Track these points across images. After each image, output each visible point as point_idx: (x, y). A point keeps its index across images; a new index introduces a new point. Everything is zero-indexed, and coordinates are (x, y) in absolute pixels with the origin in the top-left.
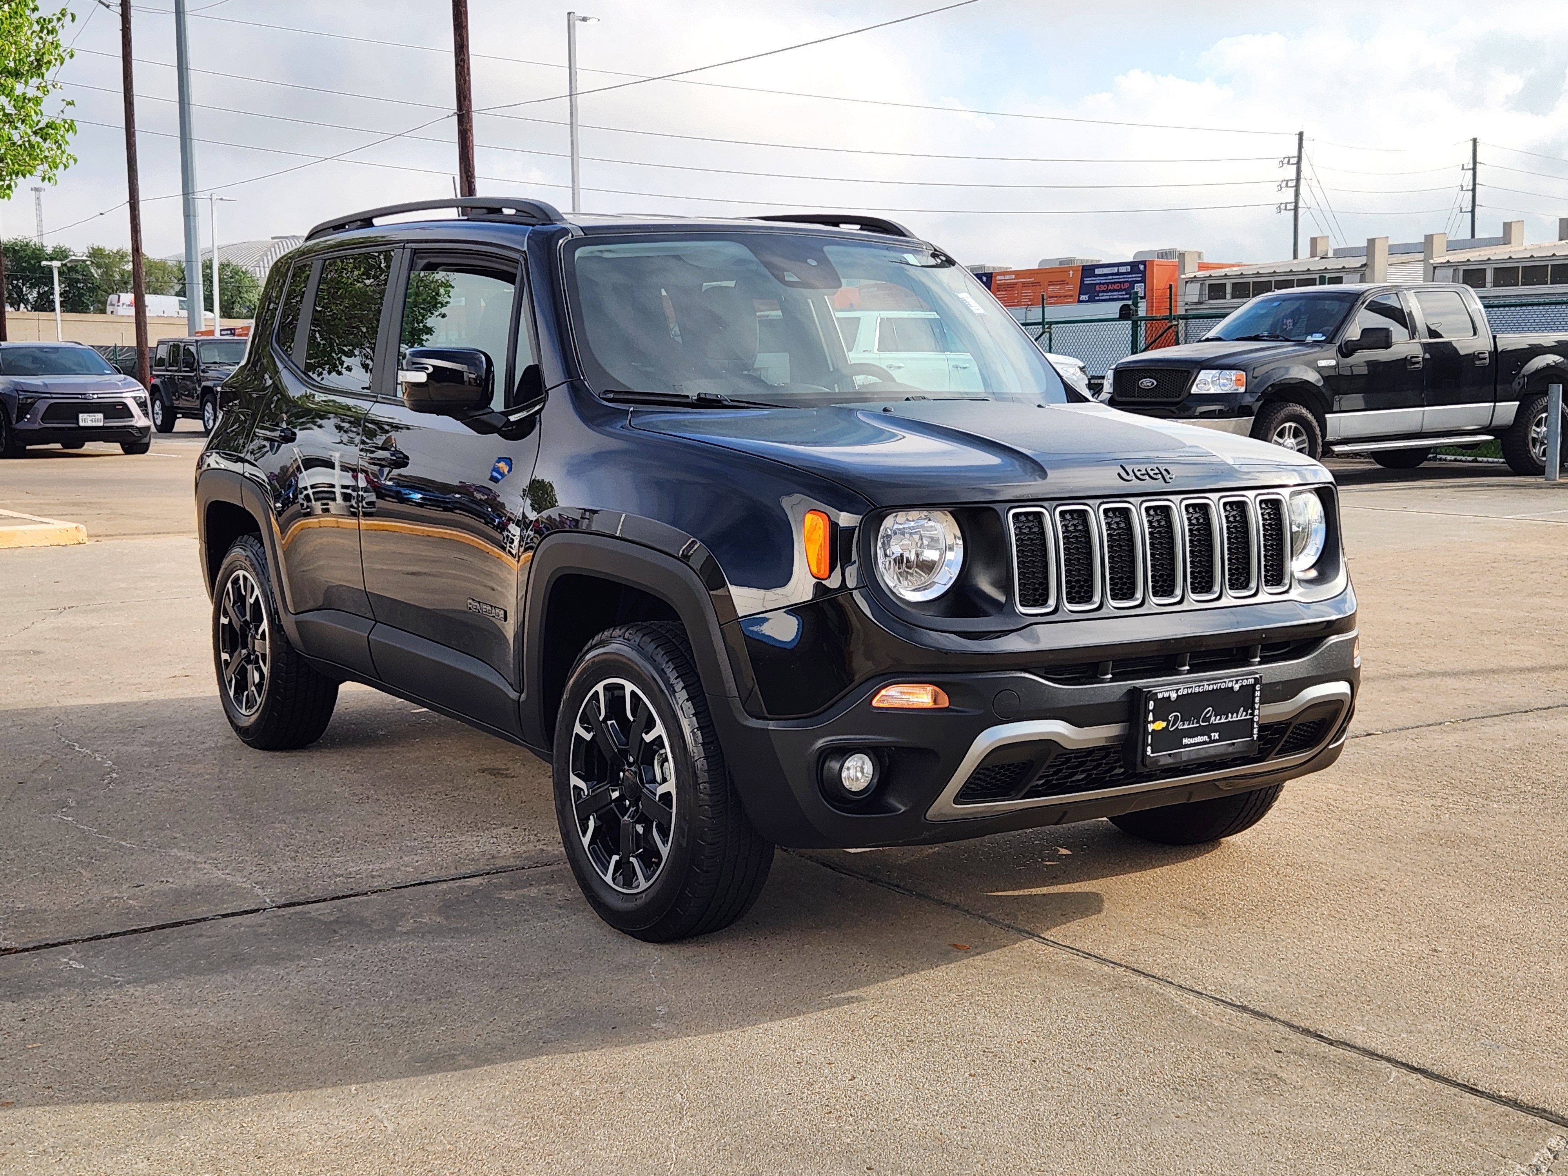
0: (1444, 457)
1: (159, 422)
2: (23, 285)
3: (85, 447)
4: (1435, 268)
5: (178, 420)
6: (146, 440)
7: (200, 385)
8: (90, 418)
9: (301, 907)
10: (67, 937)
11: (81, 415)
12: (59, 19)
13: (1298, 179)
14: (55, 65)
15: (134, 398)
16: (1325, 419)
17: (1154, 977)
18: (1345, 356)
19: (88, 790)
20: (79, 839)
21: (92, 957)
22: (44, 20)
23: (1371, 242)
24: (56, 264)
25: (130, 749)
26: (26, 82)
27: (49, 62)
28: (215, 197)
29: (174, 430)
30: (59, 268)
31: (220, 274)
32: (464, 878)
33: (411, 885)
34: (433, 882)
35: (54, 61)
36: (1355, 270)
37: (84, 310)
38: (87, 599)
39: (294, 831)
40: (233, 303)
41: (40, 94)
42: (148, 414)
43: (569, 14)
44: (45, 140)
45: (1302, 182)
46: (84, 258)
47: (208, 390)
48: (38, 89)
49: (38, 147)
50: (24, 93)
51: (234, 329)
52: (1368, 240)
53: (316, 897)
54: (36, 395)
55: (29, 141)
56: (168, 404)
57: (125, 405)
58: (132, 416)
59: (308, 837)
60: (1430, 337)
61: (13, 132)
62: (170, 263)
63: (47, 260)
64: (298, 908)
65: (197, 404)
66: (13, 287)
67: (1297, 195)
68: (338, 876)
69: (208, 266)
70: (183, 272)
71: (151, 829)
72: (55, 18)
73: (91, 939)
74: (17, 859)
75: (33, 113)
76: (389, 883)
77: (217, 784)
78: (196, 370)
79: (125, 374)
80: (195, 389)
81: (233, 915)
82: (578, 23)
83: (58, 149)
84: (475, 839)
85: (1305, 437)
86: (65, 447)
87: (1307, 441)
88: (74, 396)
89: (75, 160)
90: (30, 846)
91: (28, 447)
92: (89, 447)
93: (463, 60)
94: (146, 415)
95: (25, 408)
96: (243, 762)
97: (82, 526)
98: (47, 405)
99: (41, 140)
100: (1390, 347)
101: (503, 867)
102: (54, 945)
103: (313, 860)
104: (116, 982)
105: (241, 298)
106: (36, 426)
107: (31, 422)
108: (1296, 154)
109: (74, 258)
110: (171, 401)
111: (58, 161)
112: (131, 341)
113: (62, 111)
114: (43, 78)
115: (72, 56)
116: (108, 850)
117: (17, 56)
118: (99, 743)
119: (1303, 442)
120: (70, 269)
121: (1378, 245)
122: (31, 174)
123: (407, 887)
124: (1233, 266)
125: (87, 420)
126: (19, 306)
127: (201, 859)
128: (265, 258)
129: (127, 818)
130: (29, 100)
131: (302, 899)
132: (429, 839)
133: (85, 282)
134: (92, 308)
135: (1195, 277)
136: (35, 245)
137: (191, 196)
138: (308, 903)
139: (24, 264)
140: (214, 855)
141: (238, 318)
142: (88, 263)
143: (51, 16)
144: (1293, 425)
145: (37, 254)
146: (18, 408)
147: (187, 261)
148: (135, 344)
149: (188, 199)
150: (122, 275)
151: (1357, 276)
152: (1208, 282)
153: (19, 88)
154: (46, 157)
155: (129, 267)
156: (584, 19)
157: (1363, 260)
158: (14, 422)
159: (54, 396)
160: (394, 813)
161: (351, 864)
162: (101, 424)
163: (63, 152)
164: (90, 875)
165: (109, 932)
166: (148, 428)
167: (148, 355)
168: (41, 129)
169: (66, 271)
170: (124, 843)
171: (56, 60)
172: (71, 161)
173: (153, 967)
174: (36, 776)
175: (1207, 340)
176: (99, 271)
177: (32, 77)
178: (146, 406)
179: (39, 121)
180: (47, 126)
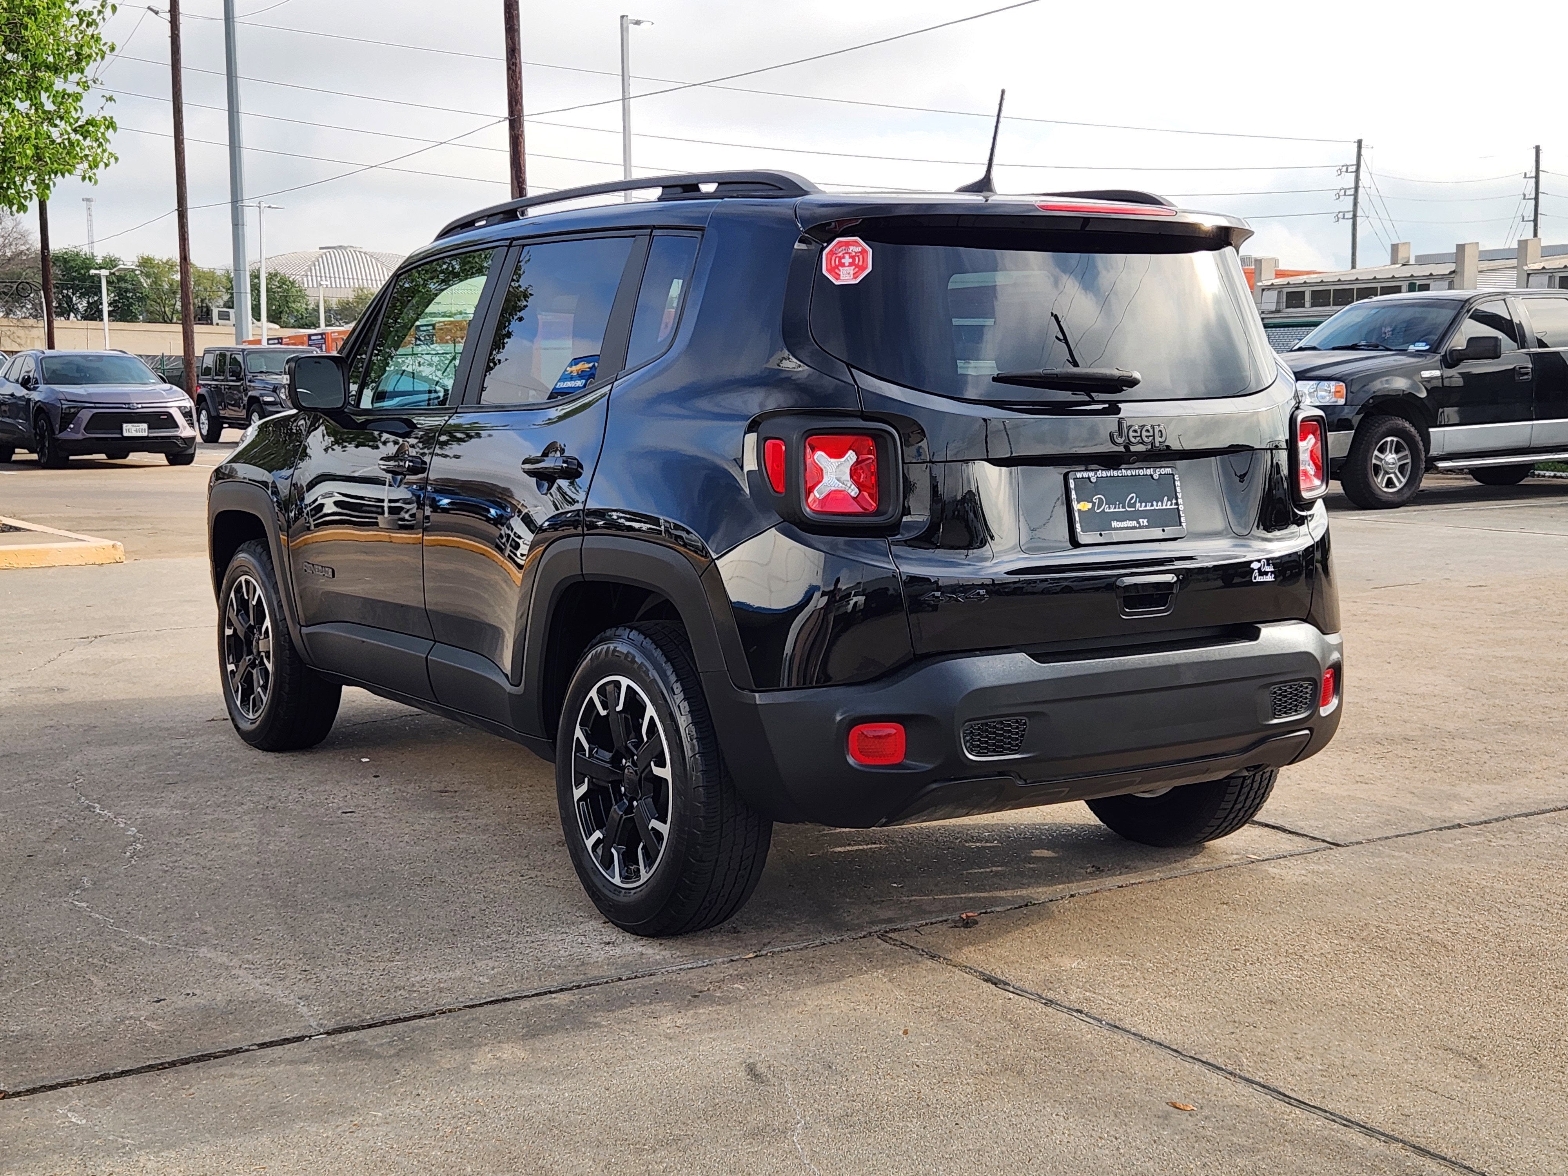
0: (1542, 473)
1: (205, 432)
2: (73, 294)
3: (129, 458)
4: (1529, 275)
5: (224, 431)
6: (191, 451)
7: (246, 395)
8: (134, 428)
9: (354, 1033)
10: (68, 1076)
11: (125, 425)
12: (100, 12)
13: (1356, 188)
14: (95, 60)
15: (179, 408)
16: (1428, 433)
17: (1445, 1159)
18: (1450, 366)
19: (107, 865)
20: (93, 931)
21: (96, 1106)
22: (85, 13)
23: (1461, 248)
24: (104, 273)
25: (158, 812)
26: (66, 77)
27: (90, 56)
28: (263, 205)
29: (221, 440)
30: (107, 277)
31: (267, 284)
32: (550, 992)
33: (487, 1003)
34: (513, 999)
35: (94, 55)
36: (1443, 277)
37: (134, 319)
38: (120, 626)
39: (345, 924)
40: (281, 312)
41: (79, 90)
42: (192, 424)
43: (622, 17)
44: (85, 138)
45: (1361, 190)
46: (133, 267)
47: (254, 400)
48: (78, 84)
49: (78, 145)
50: (64, 90)
51: (281, 338)
52: (1458, 246)
53: (372, 1018)
54: (79, 405)
55: (69, 139)
56: (213, 414)
57: (170, 415)
58: (177, 426)
59: (362, 932)
60: (1539, 347)
61: (52, 129)
62: (219, 273)
63: (96, 269)
64: (351, 1035)
65: (243, 413)
66: (63, 296)
67: (1355, 204)
68: (398, 988)
69: (256, 276)
70: (231, 282)
71: (177, 920)
72: (95, 11)
73: (97, 1079)
74: (17, 960)
75: (72, 109)
76: (460, 1000)
77: (257, 859)
78: (242, 379)
79: (170, 383)
80: (241, 398)
81: (271, 1044)
82: (631, 26)
83: (99, 146)
84: (559, 938)
85: (1407, 452)
86: (109, 458)
87: (1409, 456)
88: (117, 406)
89: (116, 159)
90: (33, 942)
91: (71, 458)
92: (134, 457)
93: (515, 64)
94: (191, 425)
95: (68, 418)
96: (286, 829)
97: (119, 543)
98: (91, 414)
99: (81, 138)
100: (1499, 357)
101: (595, 978)
102: (52, 1088)
103: (368, 965)
104: (124, 1146)
105: (288, 307)
106: (79, 436)
107: (75, 433)
108: (1355, 162)
109: (122, 266)
110: (217, 411)
111: (99, 159)
112: (179, 350)
113: (102, 108)
114: (82, 73)
115: (113, 49)
116: (125, 949)
117: (55, 47)
118: (123, 803)
119: (1405, 457)
120: (121, 279)
121: (1468, 251)
122: (70, 172)
123: (481, 1005)
124: (1308, 273)
125: (131, 430)
126: (69, 315)
127: (235, 962)
128: (313, 268)
129: (150, 904)
130: (69, 96)
131: (356, 1022)
132: (504, 937)
133: (134, 291)
134: (141, 317)
135: (1272, 284)
136: (85, 255)
137: (239, 204)
138: (363, 1027)
139: (74, 274)
140: (250, 957)
141: (286, 327)
142: (138, 272)
143: (91, 9)
144: (1395, 439)
145: (88, 263)
146: (62, 418)
147: (235, 270)
148: (182, 354)
149: (237, 208)
150: (171, 285)
151: (1446, 284)
152: (1285, 290)
153: (59, 85)
154: (86, 156)
155: (178, 277)
156: (638, 23)
157: (1452, 267)
158: (57, 432)
159: (97, 405)
160: (461, 900)
161: (413, 972)
162: (145, 434)
163: (104, 151)
164: (101, 984)
165: (120, 1069)
166: (194, 438)
167: (196, 364)
168: (80, 126)
169: (116, 280)
170: (143, 939)
171: (97, 54)
172: (112, 160)
173: (170, 1123)
174: (48, 847)
175: (1301, 349)
176: (148, 281)
177: (71, 72)
178: (191, 416)
179: (79, 118)
180: (87, 123)
